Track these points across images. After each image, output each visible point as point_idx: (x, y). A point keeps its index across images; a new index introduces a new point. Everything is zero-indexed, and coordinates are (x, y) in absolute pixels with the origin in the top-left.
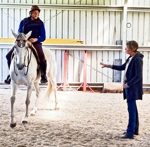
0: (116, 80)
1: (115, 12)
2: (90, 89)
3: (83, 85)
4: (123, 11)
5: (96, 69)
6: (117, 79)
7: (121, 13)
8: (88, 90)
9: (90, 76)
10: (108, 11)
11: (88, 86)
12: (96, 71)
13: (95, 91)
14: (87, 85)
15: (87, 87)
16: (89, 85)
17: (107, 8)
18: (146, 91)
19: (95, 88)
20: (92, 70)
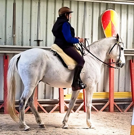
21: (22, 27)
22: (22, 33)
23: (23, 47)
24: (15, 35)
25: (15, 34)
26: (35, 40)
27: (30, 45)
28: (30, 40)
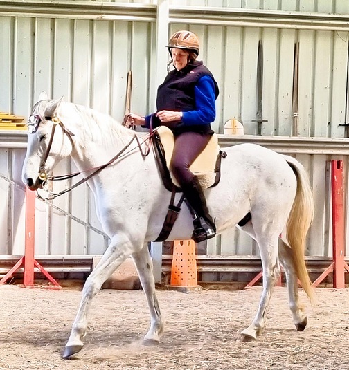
1: (130, 22)
2: (46, 278)
3: (23, 265)
4: (155, 23)
5: (67, 211)
7: (150, 28)
8: (40, 281)
9: (47, 236)
10: (105, 20)
11: (40, 266)
12: (66, 219)
13: (64, 284)
14: (35, 266)
15: (36, 270)
16: (43, 263)
17: (103, 12)
18: (234, 280)
19: (65, 273)
20: (54, 216)
21: (313, 94)
22: (312, 108)
23: (315, 139)
25: (296, 112)
26: (340, 125)
27: (330, 136)
28: (329, 124)
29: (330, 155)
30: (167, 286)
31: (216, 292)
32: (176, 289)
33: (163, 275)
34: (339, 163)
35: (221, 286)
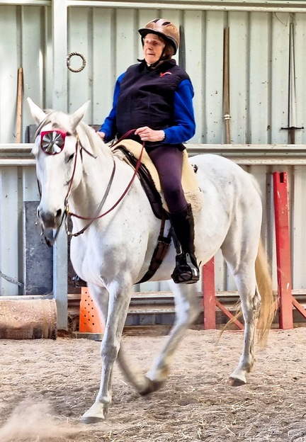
0: (34, 284)
1: (19, 7)
4: (50, 7)
6: (35, 281)
7: (44, 13)
18: (157, 324)
21: (248, 91)
22: (248, 108)
23: (252, 147)
24: (228, 115)
25: (228, 113)
26: (282, 129)
27: (270, 142)
28: (269, 127)
29: (270, 166)
30: (76, 333)
31: (135, 339)
32: (86, 337)
33: (70, 320)
34: (282, 175)
35: (141, 331)
